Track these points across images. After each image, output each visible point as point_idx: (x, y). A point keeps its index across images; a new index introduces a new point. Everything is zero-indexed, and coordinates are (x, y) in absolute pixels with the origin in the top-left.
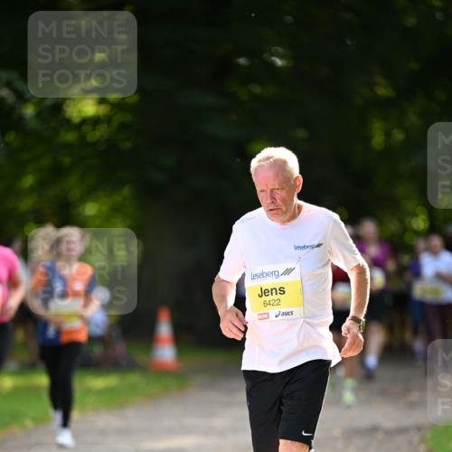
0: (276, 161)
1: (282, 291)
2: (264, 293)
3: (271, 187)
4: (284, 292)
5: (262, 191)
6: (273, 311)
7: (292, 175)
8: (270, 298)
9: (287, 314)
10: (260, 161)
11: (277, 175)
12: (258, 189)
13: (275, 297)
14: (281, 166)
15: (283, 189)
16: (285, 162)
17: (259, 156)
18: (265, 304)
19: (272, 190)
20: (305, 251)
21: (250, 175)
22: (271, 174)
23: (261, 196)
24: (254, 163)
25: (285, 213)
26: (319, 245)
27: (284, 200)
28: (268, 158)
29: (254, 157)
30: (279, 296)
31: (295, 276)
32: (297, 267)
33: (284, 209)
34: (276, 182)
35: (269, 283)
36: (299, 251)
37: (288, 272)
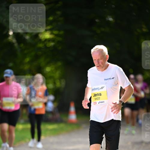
0: (99, 50)
1: (100, 94)
2: (95, 95)
3: (97, 59)
4: (101, 95)
5: (95, 60)
6: (98, 101)
7: (105, 54)
8: (97, 97)
9: (103, 102)
10: (94, 50)
11: (100, 54)
12: (94, 59)
13: (98, 97)
14: (101, 51)
15: (102, 59)
16: (102, 50)
17: (94, 48)
18: (95, 99)
19: (98, 60)
20: (108, 81)
21: (91, 54)
22: (98, 54)
23: (94, 62)
24: (92, 50)
25: (103, 67)
26: (113, 78)
27: (102, 63)
28: (97, 49)
29: (92, 48)
30: (99, 96)
31: (104, 89)
32: (105, 86)
33: (102, 66)
34: (100, 57)
35: (96, 92)
36: (106, 81)
37: (102, 88)
